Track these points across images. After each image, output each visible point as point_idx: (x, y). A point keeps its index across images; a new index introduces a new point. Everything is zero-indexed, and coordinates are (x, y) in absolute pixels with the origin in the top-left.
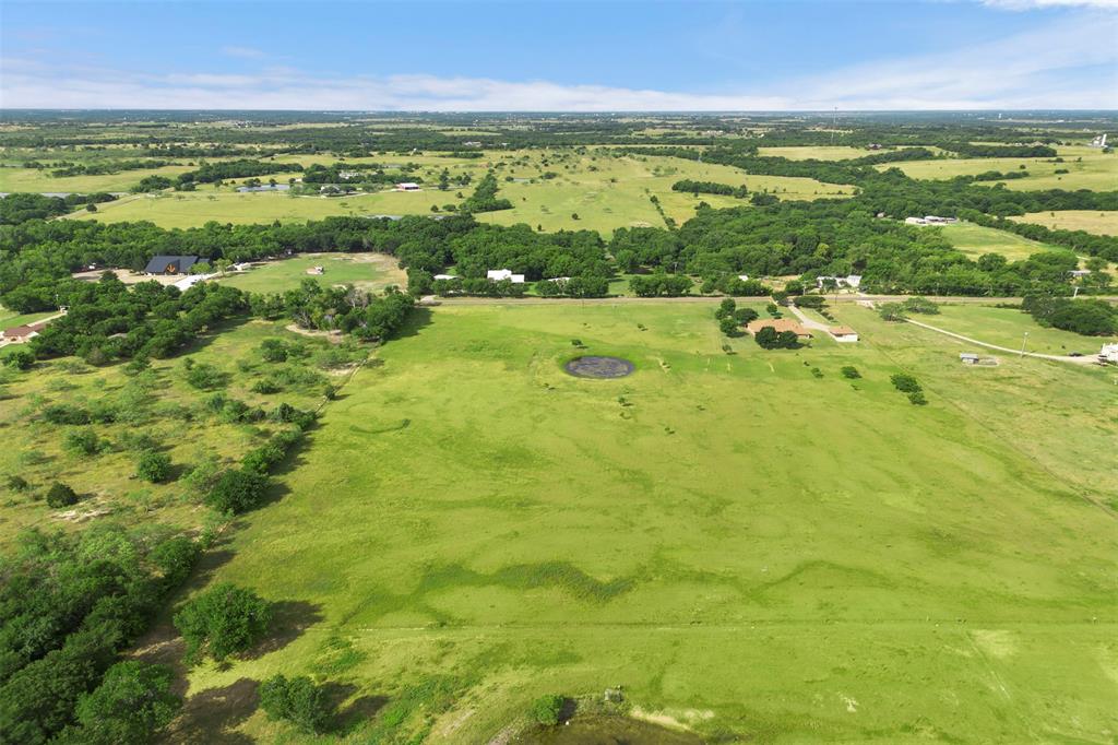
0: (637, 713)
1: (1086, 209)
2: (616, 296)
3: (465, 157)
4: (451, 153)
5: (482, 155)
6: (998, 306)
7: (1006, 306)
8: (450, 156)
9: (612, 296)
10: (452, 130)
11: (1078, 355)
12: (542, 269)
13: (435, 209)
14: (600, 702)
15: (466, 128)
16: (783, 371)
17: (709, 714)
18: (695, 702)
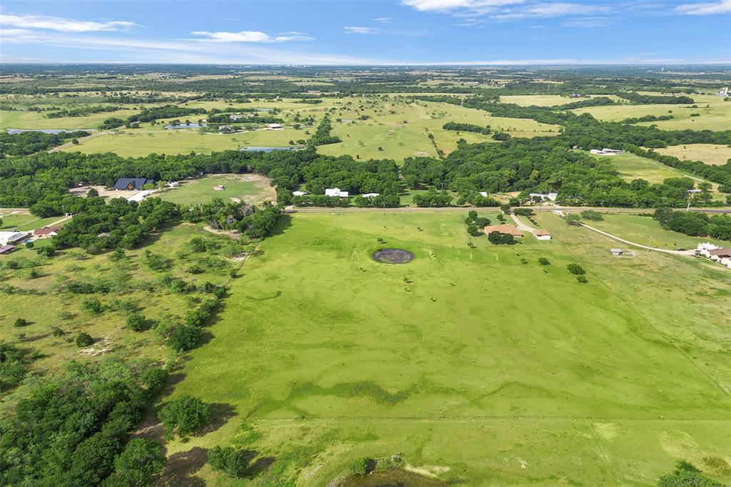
0: (408, 468)
1: (706, 143)
2: (405, 206)
3: (310, 103)
4: (301, 100)
5: (321, 101)
6: (640, 215)
7: (645, 215)
8: (301, 102)
9: (402, 206)
10: (301, 81)
11: (683, 250)
12: (359, 187)
13: (292, 143)
14: (389, 462)
15: (310, 79)
16: (504, 260)
17: (447, 469)
18: (440, 462)
